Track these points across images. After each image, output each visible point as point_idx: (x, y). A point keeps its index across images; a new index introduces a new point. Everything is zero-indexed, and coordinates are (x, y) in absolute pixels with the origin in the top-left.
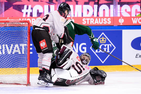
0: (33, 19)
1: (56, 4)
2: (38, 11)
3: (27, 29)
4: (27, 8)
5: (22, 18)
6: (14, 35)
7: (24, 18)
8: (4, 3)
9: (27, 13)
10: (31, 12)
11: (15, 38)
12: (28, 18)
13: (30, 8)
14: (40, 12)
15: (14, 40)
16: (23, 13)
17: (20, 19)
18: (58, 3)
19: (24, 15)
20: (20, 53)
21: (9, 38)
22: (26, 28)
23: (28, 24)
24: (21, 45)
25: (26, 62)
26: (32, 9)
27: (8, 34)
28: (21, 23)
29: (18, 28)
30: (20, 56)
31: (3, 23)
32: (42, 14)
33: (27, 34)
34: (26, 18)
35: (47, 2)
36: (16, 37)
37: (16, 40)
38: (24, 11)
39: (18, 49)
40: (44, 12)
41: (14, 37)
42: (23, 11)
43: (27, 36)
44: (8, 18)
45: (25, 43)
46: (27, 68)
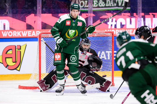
0: (116, 30)
1: (136, 17)
2: (121, 23)
3: (111, 39)
4: (112, 21)
5: (108, 29)
6: (100, 43)
7: (109, 29)
8: (92, 17)
9: (112, 25)
10: (116, 24)
11: (101, 47)
12: (113, 29)
13: (115, 21)
14: (123, 24)
15: (100, 48)
16: (108, 25)
17: (106, 31)
18: (138, 16)
19: (109, 27)
20: (105, 59)
21: (96, 46)
23: (112, 34)
24: (107, 52)
26: (116, 21)
27: (95, 43)
28: (107, 34)
29: (104, 38)
30: (105, 61)
32: (125, 26)
33: (111, 43)
34: (111, 29)
35: (128, 16)
36: (102, 45)
37: (101, 48)
38: (110, 23)
39: (105, 55)
40: (126, 24)
41: (100, 45)
42: (108, 23)
45: (110, 51)
46: (111, 71)
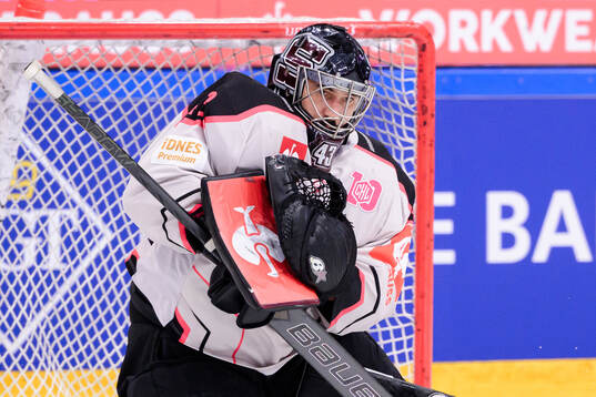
22: (403, 80)
25: (404, 320)
31: (240, 43)
43: (410, 134)
44: (279, 6)
